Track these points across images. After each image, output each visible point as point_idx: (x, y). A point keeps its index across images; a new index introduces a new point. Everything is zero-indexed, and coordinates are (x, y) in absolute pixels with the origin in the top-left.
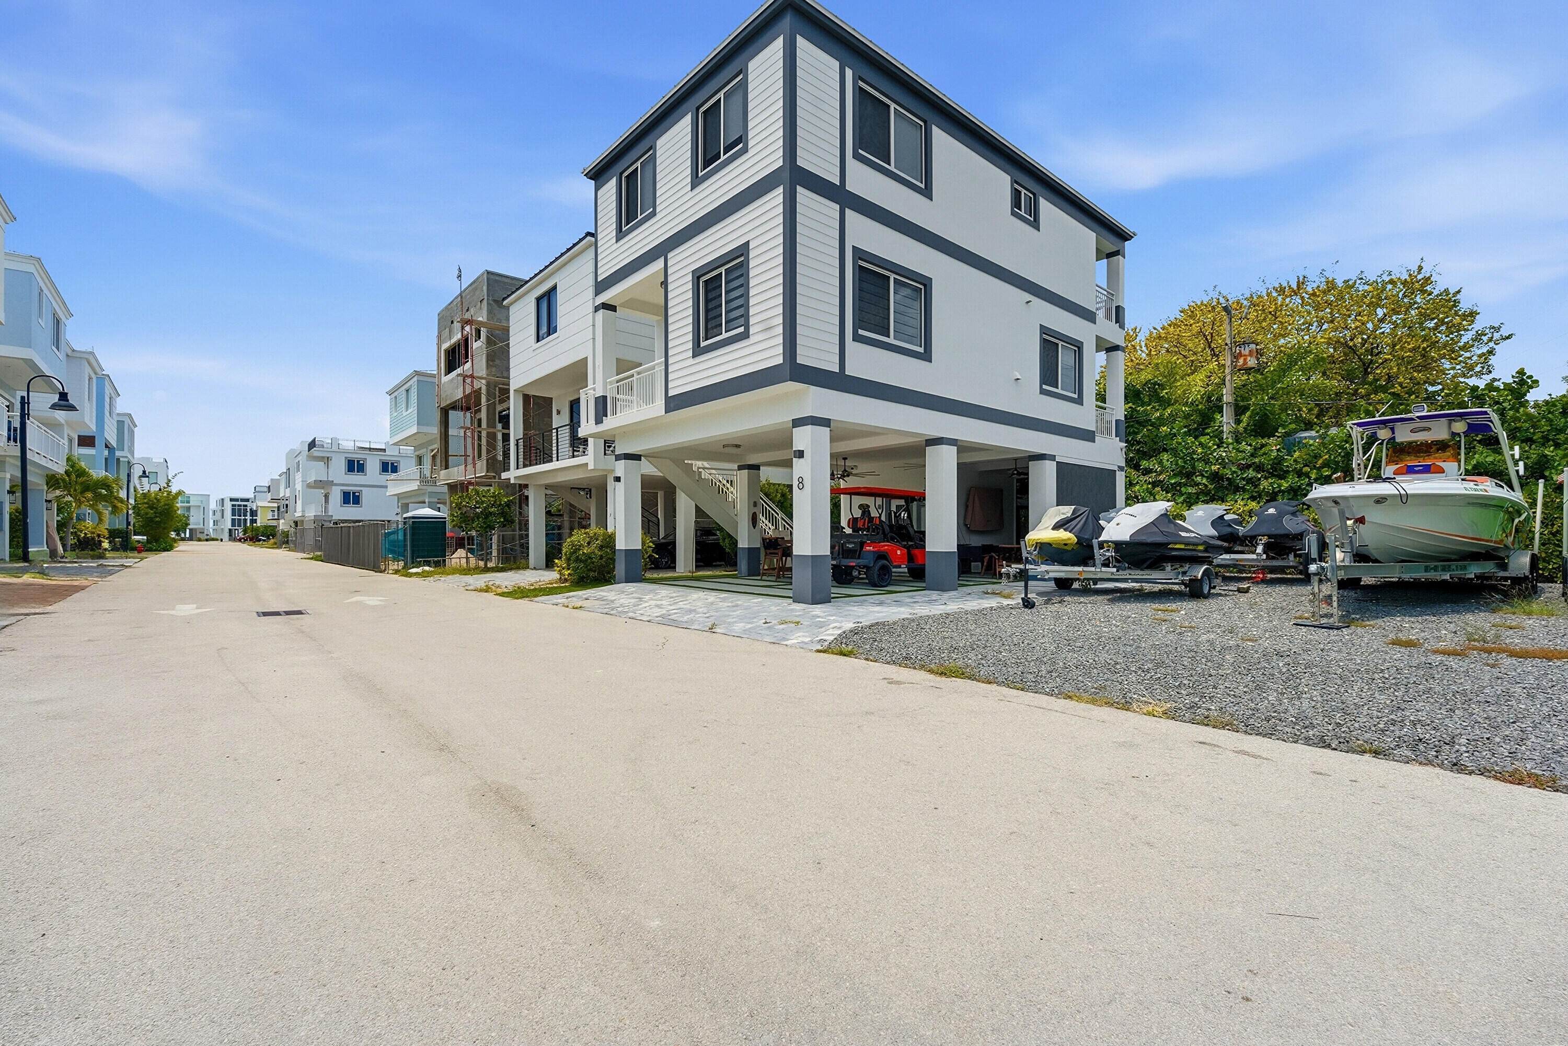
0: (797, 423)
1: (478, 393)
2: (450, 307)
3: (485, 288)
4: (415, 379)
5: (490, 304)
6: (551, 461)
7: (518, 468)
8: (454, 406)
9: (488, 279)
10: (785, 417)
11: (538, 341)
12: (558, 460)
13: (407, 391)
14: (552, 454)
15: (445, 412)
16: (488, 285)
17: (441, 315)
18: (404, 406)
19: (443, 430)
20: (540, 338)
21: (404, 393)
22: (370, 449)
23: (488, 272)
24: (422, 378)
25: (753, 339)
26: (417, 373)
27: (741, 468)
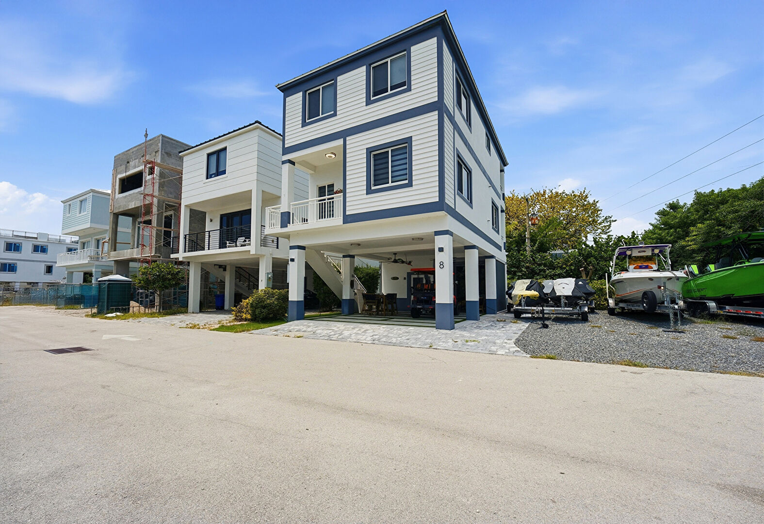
0: (437, 233)
1: (150, 205)
2: (126, 153)
3: (160, 145)
4: (91, 194)
5: (163, 155)
6: (203, 249)
7: (185, 252)
8: (126, 214)
9: (162, 140)
10: (430, 229)
11: (207, 178)
12: (209, 249)
13: (81, 201)
14: (204, 245)
15: (116, 216)
16: (162, 144)
17: (116, 158)
18: (78, 210)
19: (114, 227)
20: (209, 177)
21: (79, 203)
22: (25, 237)
23: (163, 136)
24: (95, 194)
25: (414, 188)
26: (93, 191)
27: (344, 257)
